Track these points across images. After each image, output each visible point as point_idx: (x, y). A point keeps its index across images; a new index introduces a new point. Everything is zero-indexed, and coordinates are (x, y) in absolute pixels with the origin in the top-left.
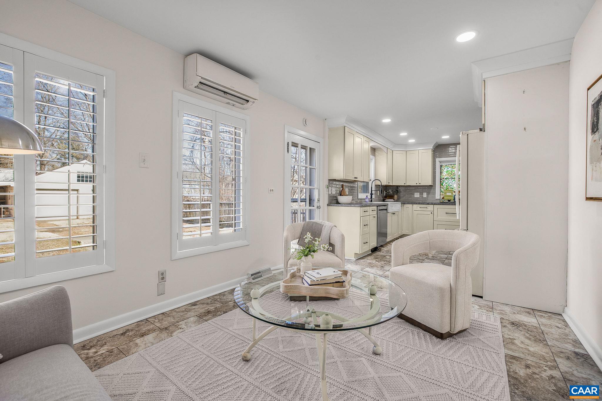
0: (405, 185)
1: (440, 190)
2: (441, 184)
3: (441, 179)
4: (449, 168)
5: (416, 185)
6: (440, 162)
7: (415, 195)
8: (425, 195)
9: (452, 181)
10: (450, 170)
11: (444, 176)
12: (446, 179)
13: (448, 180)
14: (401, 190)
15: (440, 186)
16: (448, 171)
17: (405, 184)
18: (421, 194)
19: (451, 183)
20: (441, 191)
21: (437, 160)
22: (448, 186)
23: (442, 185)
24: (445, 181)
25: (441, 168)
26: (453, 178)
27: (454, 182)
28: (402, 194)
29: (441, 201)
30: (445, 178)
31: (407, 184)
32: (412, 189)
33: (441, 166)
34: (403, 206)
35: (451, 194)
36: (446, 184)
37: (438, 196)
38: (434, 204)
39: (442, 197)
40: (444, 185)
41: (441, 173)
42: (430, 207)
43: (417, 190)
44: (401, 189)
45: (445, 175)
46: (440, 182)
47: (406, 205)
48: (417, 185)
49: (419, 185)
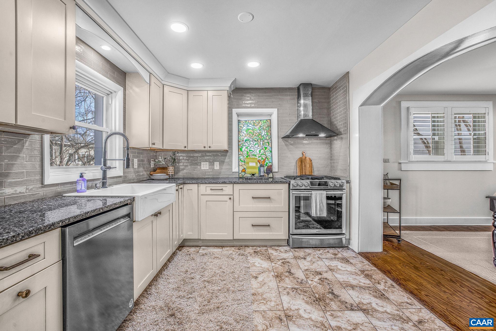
0: (186, 149)
1: (239, 157)
2: (239, 149)
3: (239, 141)
4: (250, 125)
5: (204, 149)
6: (238, 115)
7: (202, 166)
8: (217, 166)
9: (254, 143)
10: (250, 128)
11: (243, 137)
12: (246, 141)
13: (249, 143)
14: (181, 158)
15: (239, 152)
16: (248, 129)
17: (185, 147)
18: (212, 163)
19: (253, 148)
20: (239, 160)
21: (235, 111)
22: (249, 151)
23: (241, 150)
24: (245, 144)
25: (238, 125)
26: (255, 140)
27: (257, 146)
28: (181, 164)
29: (240, 175)
30: (245, 139)
31: (190, 148)
32: (197, 157)
33: (239, 121)
34: (181, 188)
35: (255, 165)
36: (246, 149)
37: (235, 169)
38: (235, 183)
39: (241, 168)
40: (243, 149)
41: (239, 131)
42: (228, 189)
43: (206, 158)
44: (180, 156)
45: (244, 135)
46: (239, 146)
47: (187, 187)
48: (206, 149)
49: (209, 149)
